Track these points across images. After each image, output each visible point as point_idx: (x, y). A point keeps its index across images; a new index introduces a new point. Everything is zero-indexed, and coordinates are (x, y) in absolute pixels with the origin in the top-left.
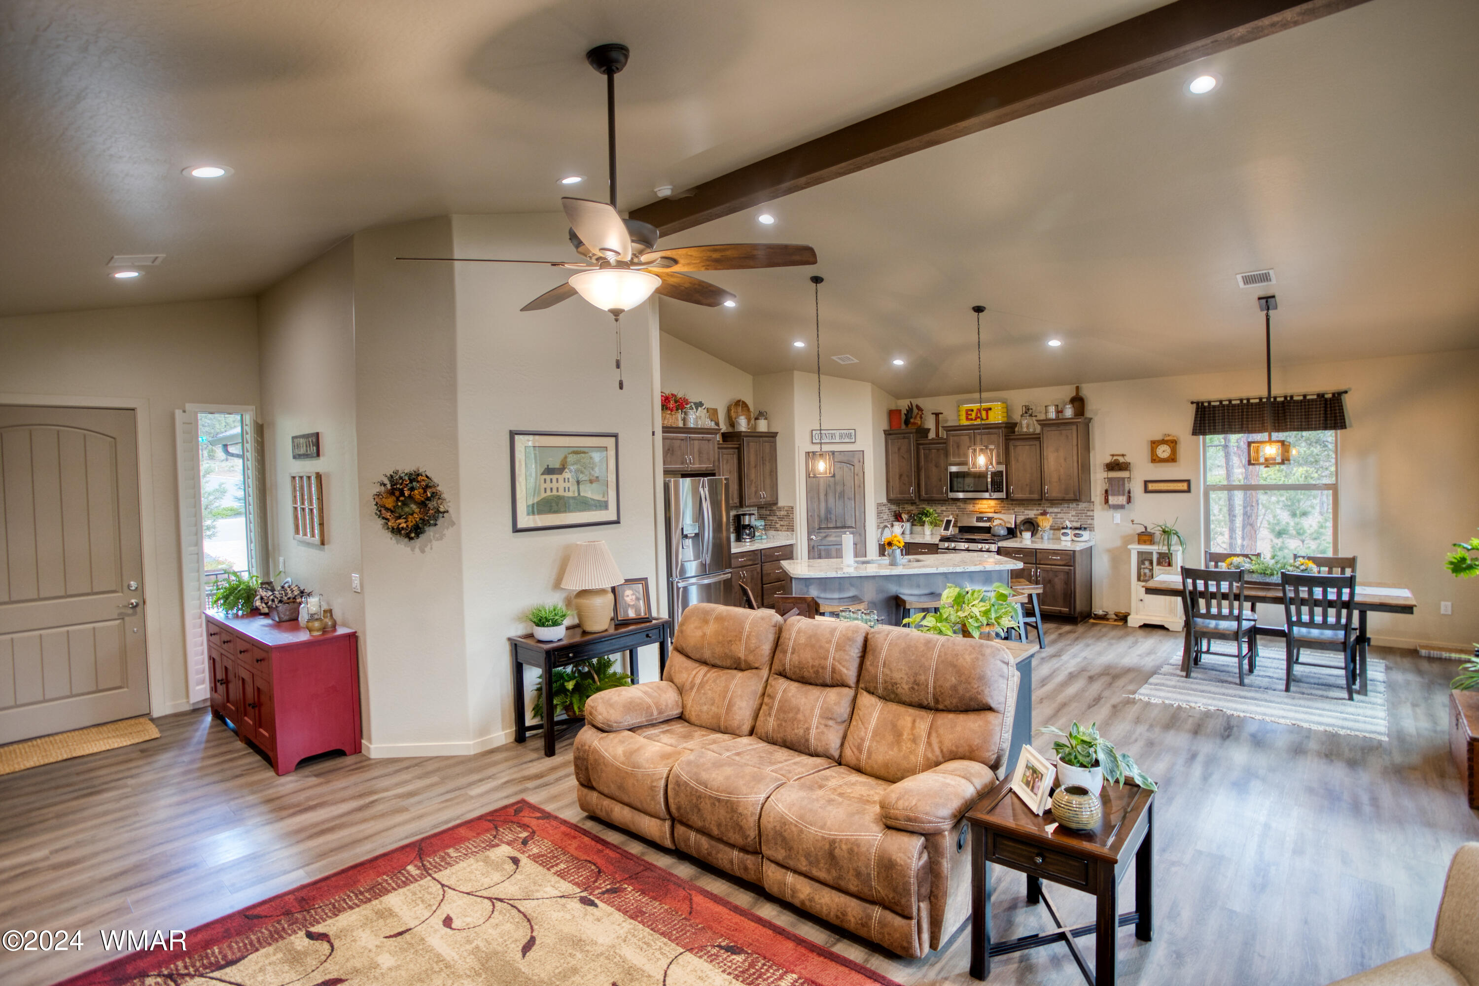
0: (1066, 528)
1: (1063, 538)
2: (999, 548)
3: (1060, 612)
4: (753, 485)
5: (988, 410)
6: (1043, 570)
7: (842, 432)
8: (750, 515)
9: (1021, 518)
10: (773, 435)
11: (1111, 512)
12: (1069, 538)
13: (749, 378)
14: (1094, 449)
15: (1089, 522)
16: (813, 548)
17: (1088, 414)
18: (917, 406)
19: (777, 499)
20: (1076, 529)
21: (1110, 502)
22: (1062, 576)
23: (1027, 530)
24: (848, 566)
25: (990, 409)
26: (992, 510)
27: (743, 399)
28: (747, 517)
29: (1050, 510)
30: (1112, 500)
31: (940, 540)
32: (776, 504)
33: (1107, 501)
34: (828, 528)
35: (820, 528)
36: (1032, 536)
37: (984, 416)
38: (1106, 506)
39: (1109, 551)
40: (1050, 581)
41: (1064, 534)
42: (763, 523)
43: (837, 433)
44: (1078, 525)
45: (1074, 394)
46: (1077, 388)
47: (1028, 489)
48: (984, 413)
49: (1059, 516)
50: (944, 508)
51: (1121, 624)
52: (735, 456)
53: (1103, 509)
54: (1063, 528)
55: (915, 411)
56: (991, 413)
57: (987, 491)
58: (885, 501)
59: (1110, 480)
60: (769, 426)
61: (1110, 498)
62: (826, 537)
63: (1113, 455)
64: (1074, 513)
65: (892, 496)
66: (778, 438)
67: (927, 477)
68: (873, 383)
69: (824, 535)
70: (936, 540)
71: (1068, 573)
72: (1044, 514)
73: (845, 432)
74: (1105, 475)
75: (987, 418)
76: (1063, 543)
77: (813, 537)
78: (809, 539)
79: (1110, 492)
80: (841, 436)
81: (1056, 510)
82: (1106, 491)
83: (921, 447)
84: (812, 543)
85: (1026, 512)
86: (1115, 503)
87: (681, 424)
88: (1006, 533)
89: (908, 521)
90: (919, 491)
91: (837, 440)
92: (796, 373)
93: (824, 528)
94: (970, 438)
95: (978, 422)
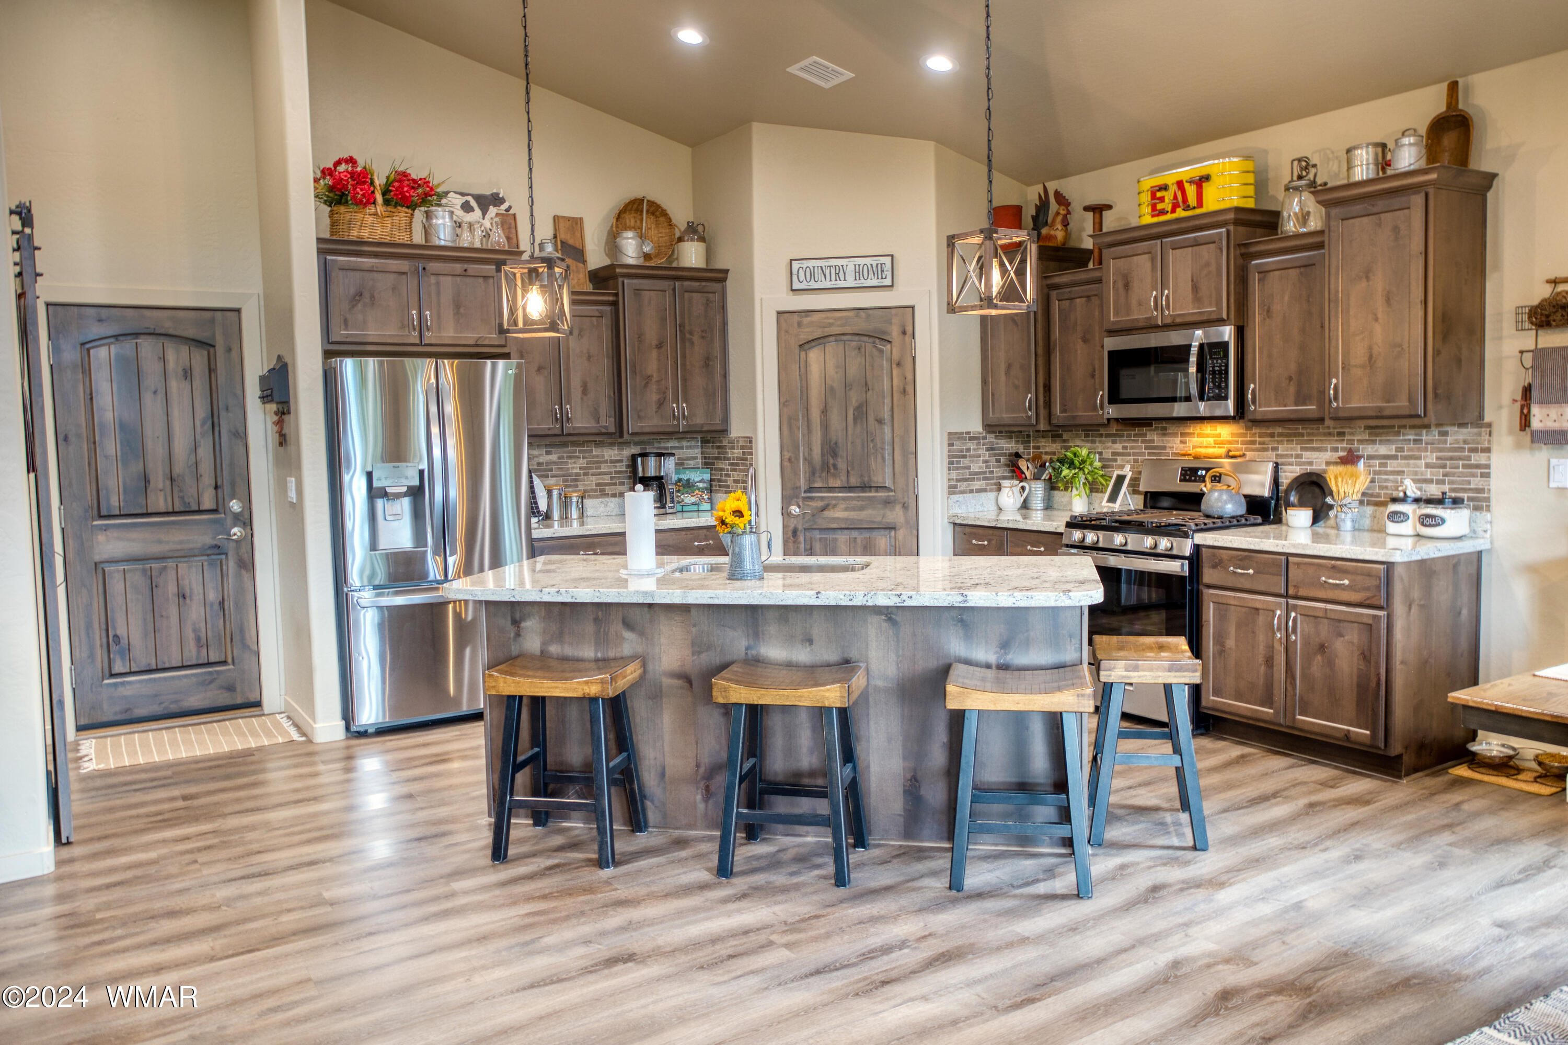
0: (1404, 500)
1: (1392, 527)
2: (1197, 548)
3: (1347, 735)
4: (654, 387)
5: (1201, 181)
6: (1308, 615)
7: (861, 261)
8: (660, 455)
9: (1288, 475)
10: (721, 276)
11: (1543, 454)
12: (1407, 528)
13: (683, 153)
14: (1497, 267)
15: (1476, 482)
16: (795, 532)
17: (1483, 162)
18: (1057, 194)
19: (726, 419)
20: (1430, 501)
21: (1536, 424)
22: (1353, 635)
23: (1302, 504)
24: (640, 576)
25: (1207, 178)
26: (1222, 451)
27: (652, 196)
28: (652, 460)
29: (1369, 450)
30: (1541, 418)
31: (1069, 525)
32: (725, 431)
33: (1525, 422)
34: (831, 489)
35: (810, 489)
36: (1316, 520)
37: (1192, 200)
38: (1526, 437)
39: (1532, 569)
40: (1322, 648)
41: (1396, 517)
42: (707, 477)
43: (850, 265)
44: (1434, 491)
45: (1440, 107)
46: (1453, 87)
47: (1292, 389)
48: (1191, 190)
49: (1392, 465)
50: (1118, 447)
51: (1546, 790)
52: (606, 322)
53: (1518, 446)
54: (1395, 500)
55: (1053, 206)
56: (1209, 191)
57: (1188, 399)
58: (976, 426)
59: (1540, 354)
60: (709, 254)
61: (1536, 410)
62: (823, 509)
63: (1555, 282)
64: (1432, 458)
65: (992, 416)
66: (729, 283)
67: (1067, 369)
68: (942, 140)
69: (820, 504)
70: (1058, 524)
71: (1370, 628)
72: (1350, 459)
73: (868, 261)
74: (1528, 340)
75: (1200, 204)
76: (1391, 542)
77: (795, 510)
78: (785, 513)
79: (1535, 393)
80: (858, 272)
81: (1383, 450)
82: (1527, 391)
83: (1054, 294)
84: (792, 523)
85: (1308, 455)
86: (1550, 425)
87: (418, 238)
88: (1242, 510)
89: (1036, 478)
90: (1048, 404)
91: (850, 282)
92: (758, 129)
93: (819, 489)
94: (1153, 260)
95: (1180, 213)
